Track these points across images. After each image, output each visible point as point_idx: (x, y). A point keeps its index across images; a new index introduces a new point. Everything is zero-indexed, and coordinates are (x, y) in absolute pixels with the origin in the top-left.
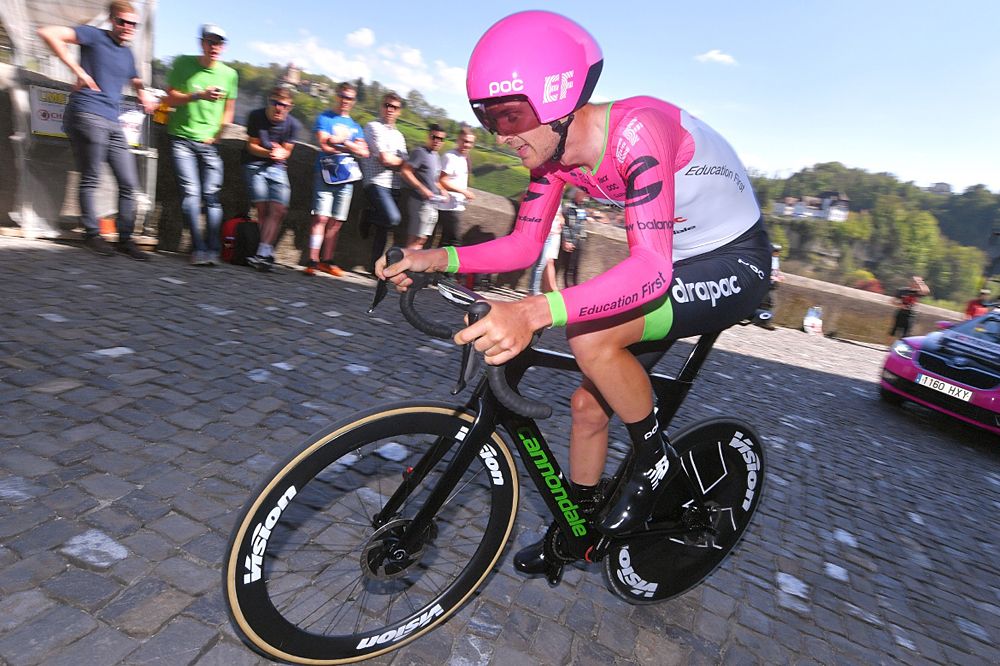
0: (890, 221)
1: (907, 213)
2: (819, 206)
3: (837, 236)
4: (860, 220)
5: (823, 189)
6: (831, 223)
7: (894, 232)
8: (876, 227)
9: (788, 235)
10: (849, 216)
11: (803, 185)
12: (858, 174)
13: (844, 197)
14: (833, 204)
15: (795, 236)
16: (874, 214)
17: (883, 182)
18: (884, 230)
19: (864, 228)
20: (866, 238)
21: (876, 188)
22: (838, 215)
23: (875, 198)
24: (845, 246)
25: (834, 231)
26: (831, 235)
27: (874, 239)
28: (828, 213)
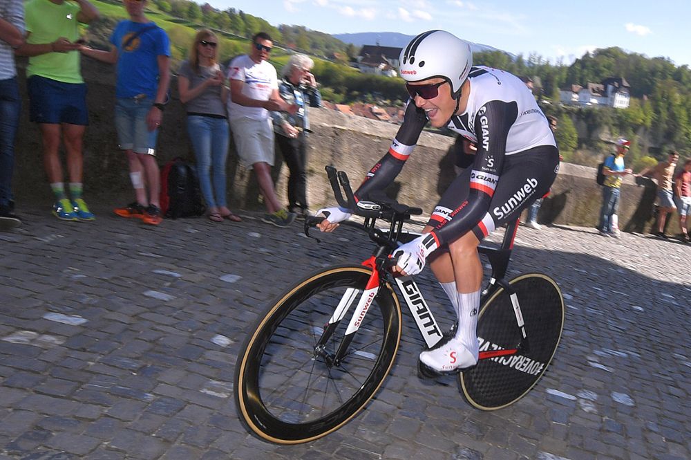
0: (670, 106)
1: (684, 98)
2: (604, 94)
3: (622, 123)
4: (642, 106)
5: (606, 74)
6: (616, 110)
7: (673, 116)
8: (657, 112)
9: (576, 124)
10: (630, 102)
11: (585, 71)
12: (636, 59)
13: (625, 84)
14: (615, 90)
15: (583, 124)
16: (654, 100)
17: (660, 66)
18: (664, 115)
19: (645, 114)
20: (649, 123)
21: (653, 73)
22: (621, 101)
23: (653, 83)
24: (631, 132)
25: (619, 118)
26: (617, 122)
27: (655, 124)
28: (613, 100)
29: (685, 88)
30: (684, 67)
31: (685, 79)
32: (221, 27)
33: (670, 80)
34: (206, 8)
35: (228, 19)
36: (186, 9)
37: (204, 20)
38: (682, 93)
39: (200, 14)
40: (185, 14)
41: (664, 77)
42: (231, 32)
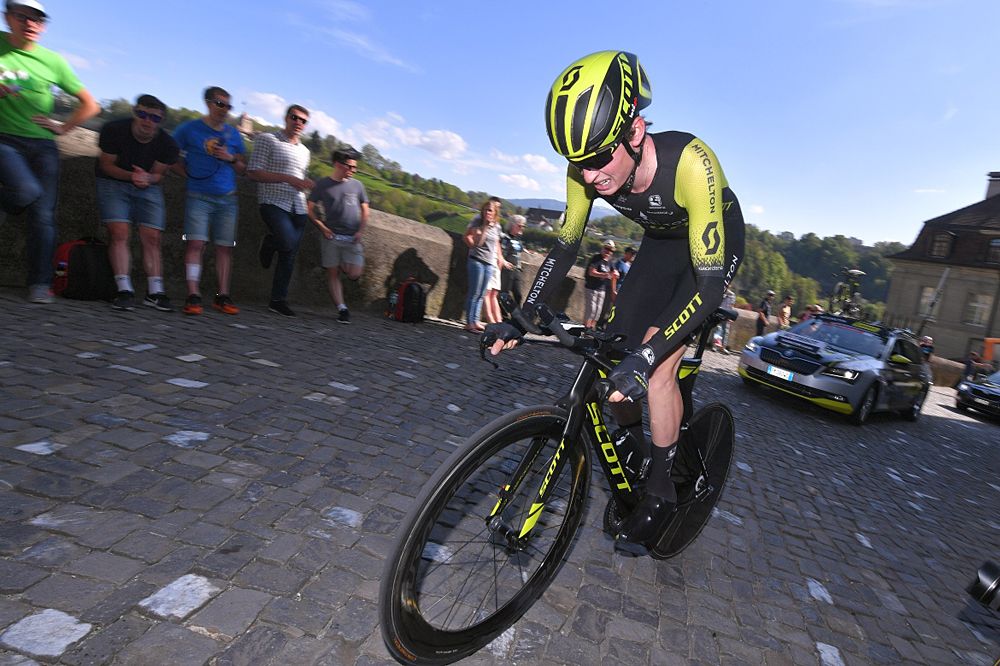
1: (766, 254)
29: (767, 248)
30: (767, 231)
31: (767, 240)
32: (426, 191)
33: (756, 241)
34: (416, 177)
35: (431, 186)
36: (401, 177)
37: (414, 186)
38: (766, 251)
39: (411, 181)
40: (400, 181)
41: (751, 238)
42: (433, 195)
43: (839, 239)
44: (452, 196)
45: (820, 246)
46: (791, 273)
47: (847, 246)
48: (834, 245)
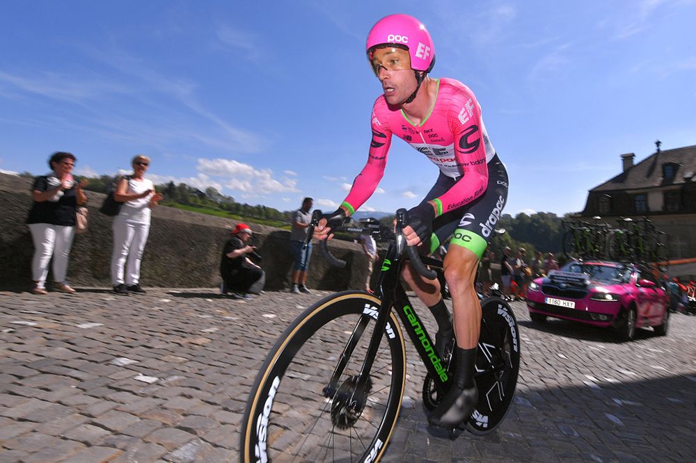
34: (246, 205)
35: (256, 210)
36: (234, 207)
37: (243, 211)
40: (234, 209)
42: (258, 217)
43: (541, 215)
44: (272, 215)
45: (529, 221)
46: (514, 241)
47: (548, 219)
48: (539, 219)
